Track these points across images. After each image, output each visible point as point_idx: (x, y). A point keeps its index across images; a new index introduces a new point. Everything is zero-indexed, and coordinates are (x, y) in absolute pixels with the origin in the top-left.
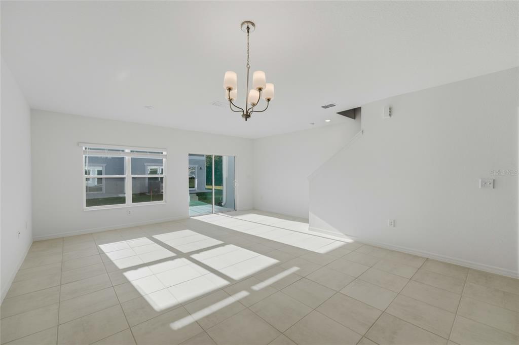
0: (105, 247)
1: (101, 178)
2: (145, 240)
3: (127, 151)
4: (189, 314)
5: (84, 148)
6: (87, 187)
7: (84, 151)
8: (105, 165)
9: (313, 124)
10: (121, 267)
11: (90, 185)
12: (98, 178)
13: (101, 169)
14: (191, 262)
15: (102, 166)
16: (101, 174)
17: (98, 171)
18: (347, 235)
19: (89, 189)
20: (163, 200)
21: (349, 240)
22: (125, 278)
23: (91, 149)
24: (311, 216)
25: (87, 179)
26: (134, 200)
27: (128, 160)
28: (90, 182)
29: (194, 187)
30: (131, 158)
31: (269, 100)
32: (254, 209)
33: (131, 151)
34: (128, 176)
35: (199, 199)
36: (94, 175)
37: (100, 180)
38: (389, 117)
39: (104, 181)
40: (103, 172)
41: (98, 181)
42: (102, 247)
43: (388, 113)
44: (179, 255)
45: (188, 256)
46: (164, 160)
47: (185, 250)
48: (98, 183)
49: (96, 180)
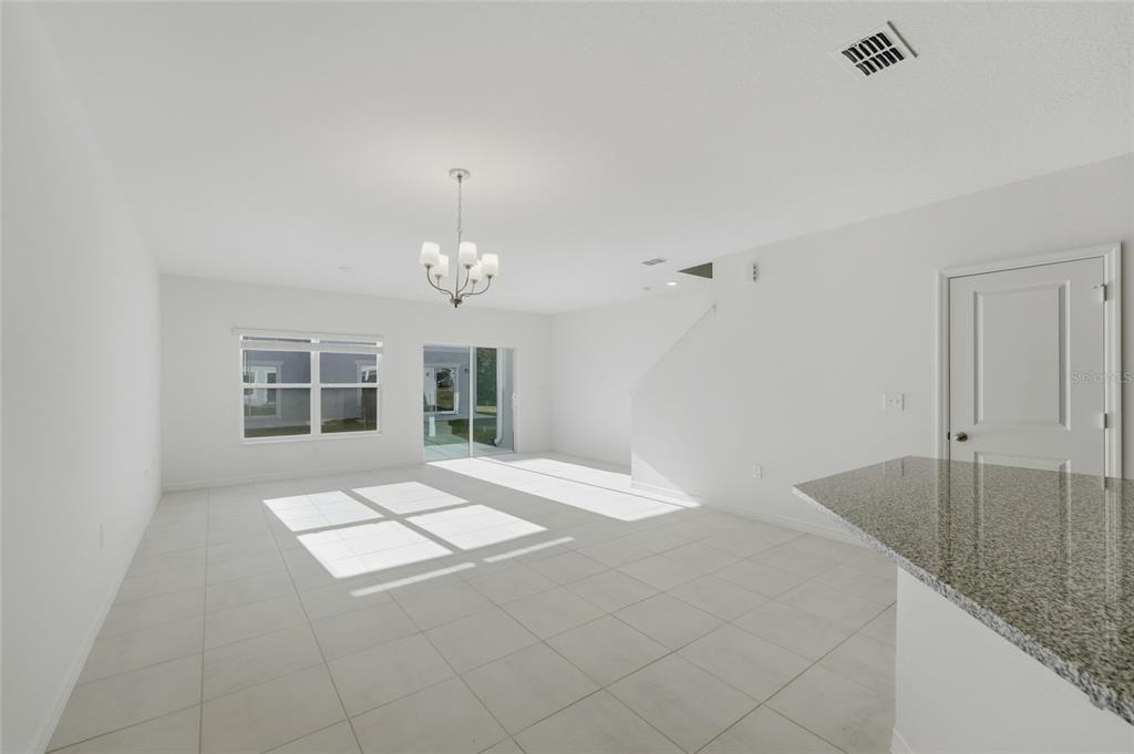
0: (272, 504)
1: (274, 390)
2: (339, 496)
3: (313, 341)
4: (380, 583)
5: (241, 338)
6: (246, 407)
7: (242, 343)
8: (281, 363)
9: (647, 289)
10: (294, 528)
11: (253, 404)
12: (269, 390)
13: (274, 371)
14: (404, 527)
15: (276, 366)
16: (274, 382)
17: (269, 375)
18: (690, 495)
19: (249, 410)
20: (375, 428)
21: (693, 504)
22: (299, 543)
23: (253, 338)
24: (636, 461)
25: (245, 390)
26: (325, 429)
27: (315, 356)
28: (254, 396)
29: (452, 409)
30: (321, 354)
31: (490, 277)
32: (551, 450)
33: (321, 342)
34: (316, 385)
35: (454, 432)
36: (260, 383)
37: (272, 392)
38: (752, 282)
39: (279, 396)
40: (278, 377)
41: (268, 396)
42: (268, 502)
43: (752, 275)
44: (389, 516)
45: (402, 519)
46: (379, 356)
47: (398, 511)
48: (269, 400)
49: (266, 393)
